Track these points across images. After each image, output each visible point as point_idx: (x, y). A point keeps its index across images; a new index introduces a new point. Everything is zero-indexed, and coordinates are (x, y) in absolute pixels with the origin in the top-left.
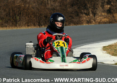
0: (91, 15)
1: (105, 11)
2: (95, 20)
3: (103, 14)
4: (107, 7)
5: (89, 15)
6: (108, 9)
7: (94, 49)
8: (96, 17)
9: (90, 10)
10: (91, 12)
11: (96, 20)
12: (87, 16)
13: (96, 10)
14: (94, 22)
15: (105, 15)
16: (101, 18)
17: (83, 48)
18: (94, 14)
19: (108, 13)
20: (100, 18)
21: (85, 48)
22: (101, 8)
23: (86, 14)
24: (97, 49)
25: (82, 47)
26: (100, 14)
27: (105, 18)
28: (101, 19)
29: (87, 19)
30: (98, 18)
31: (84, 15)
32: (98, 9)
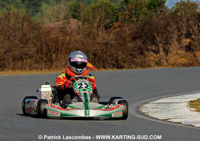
0: (162, 53)
1: (182, 47)
2: (167, 61)
3: (180, 52)
4: (185, 42)
5: (159, 54)
6: (187, 44)
7: (176, 105)
8: (168, 56)
9: (160, 45)
10: (161, 49)
11: (169, 61)
12: (156, 54)
13: (169, 45)
14: (166, 64)
15: (182, 53)
16: (177, 57)
17: (159, 103)
18: (167, 52)
19: (187, 51)
20: (174, 57)
21: (163, 103)
22: (176, 43)
23: (154, 51)
24: (180, 105)
25: (158, 101)
26: (174, 52)
27: (182, 58)
28: (176, 59)
29: (156, 59)
30: (171, 58)
31: (152, 53)
32: (172, 44)
